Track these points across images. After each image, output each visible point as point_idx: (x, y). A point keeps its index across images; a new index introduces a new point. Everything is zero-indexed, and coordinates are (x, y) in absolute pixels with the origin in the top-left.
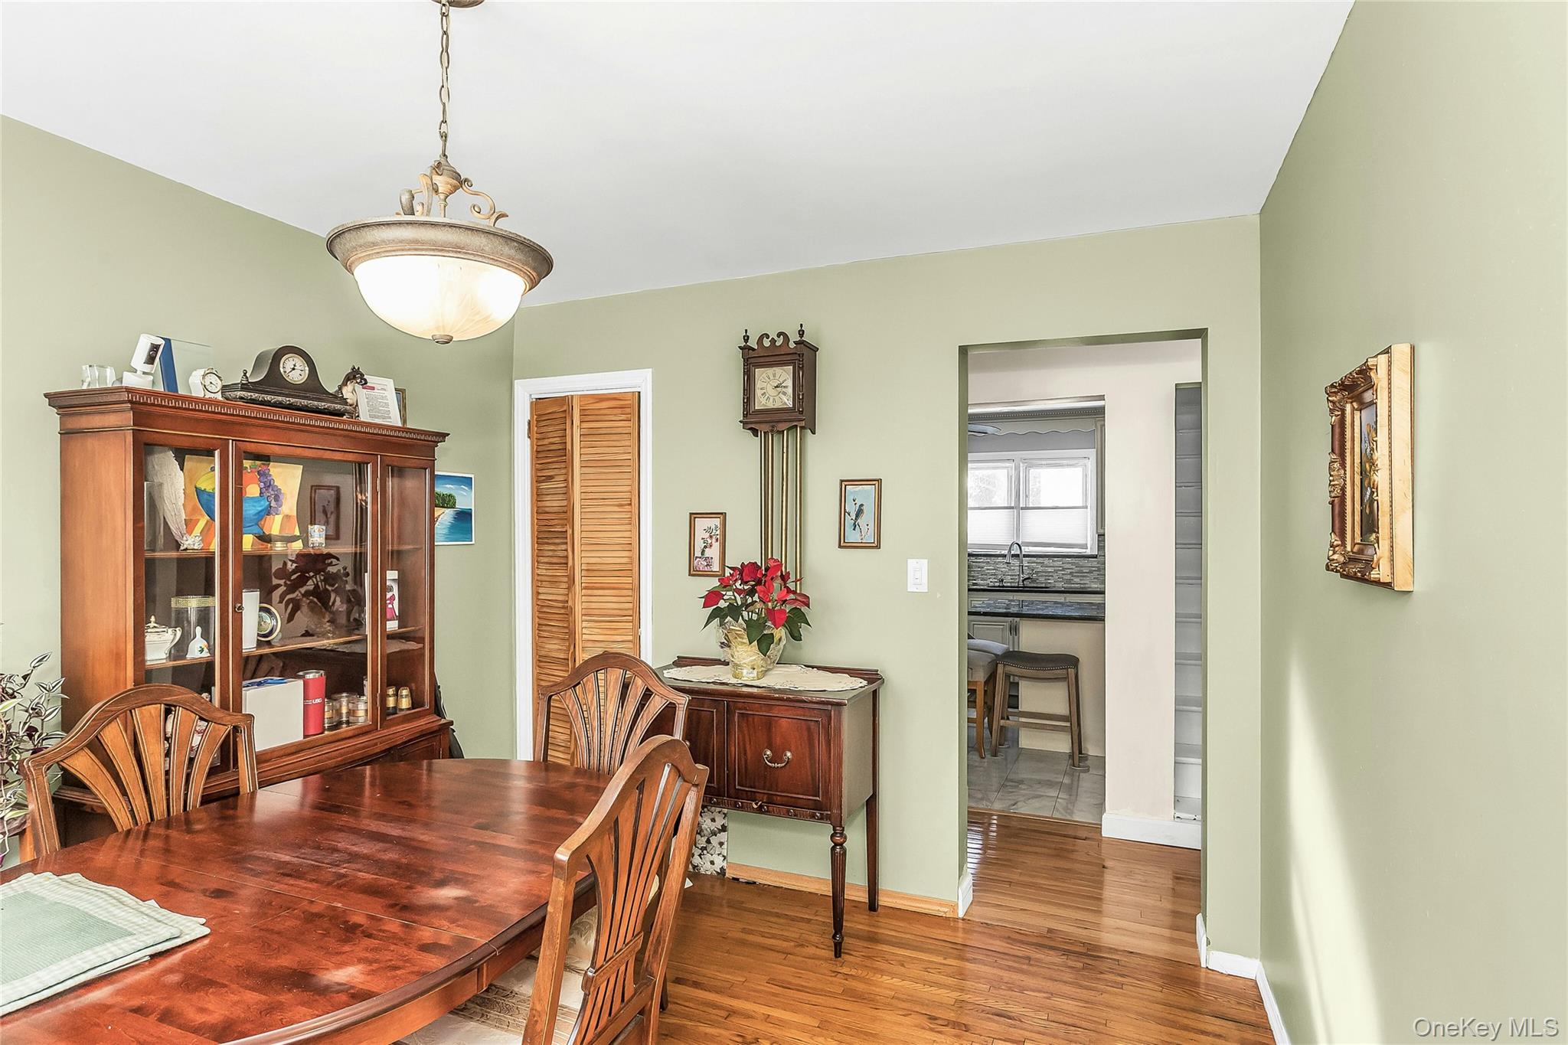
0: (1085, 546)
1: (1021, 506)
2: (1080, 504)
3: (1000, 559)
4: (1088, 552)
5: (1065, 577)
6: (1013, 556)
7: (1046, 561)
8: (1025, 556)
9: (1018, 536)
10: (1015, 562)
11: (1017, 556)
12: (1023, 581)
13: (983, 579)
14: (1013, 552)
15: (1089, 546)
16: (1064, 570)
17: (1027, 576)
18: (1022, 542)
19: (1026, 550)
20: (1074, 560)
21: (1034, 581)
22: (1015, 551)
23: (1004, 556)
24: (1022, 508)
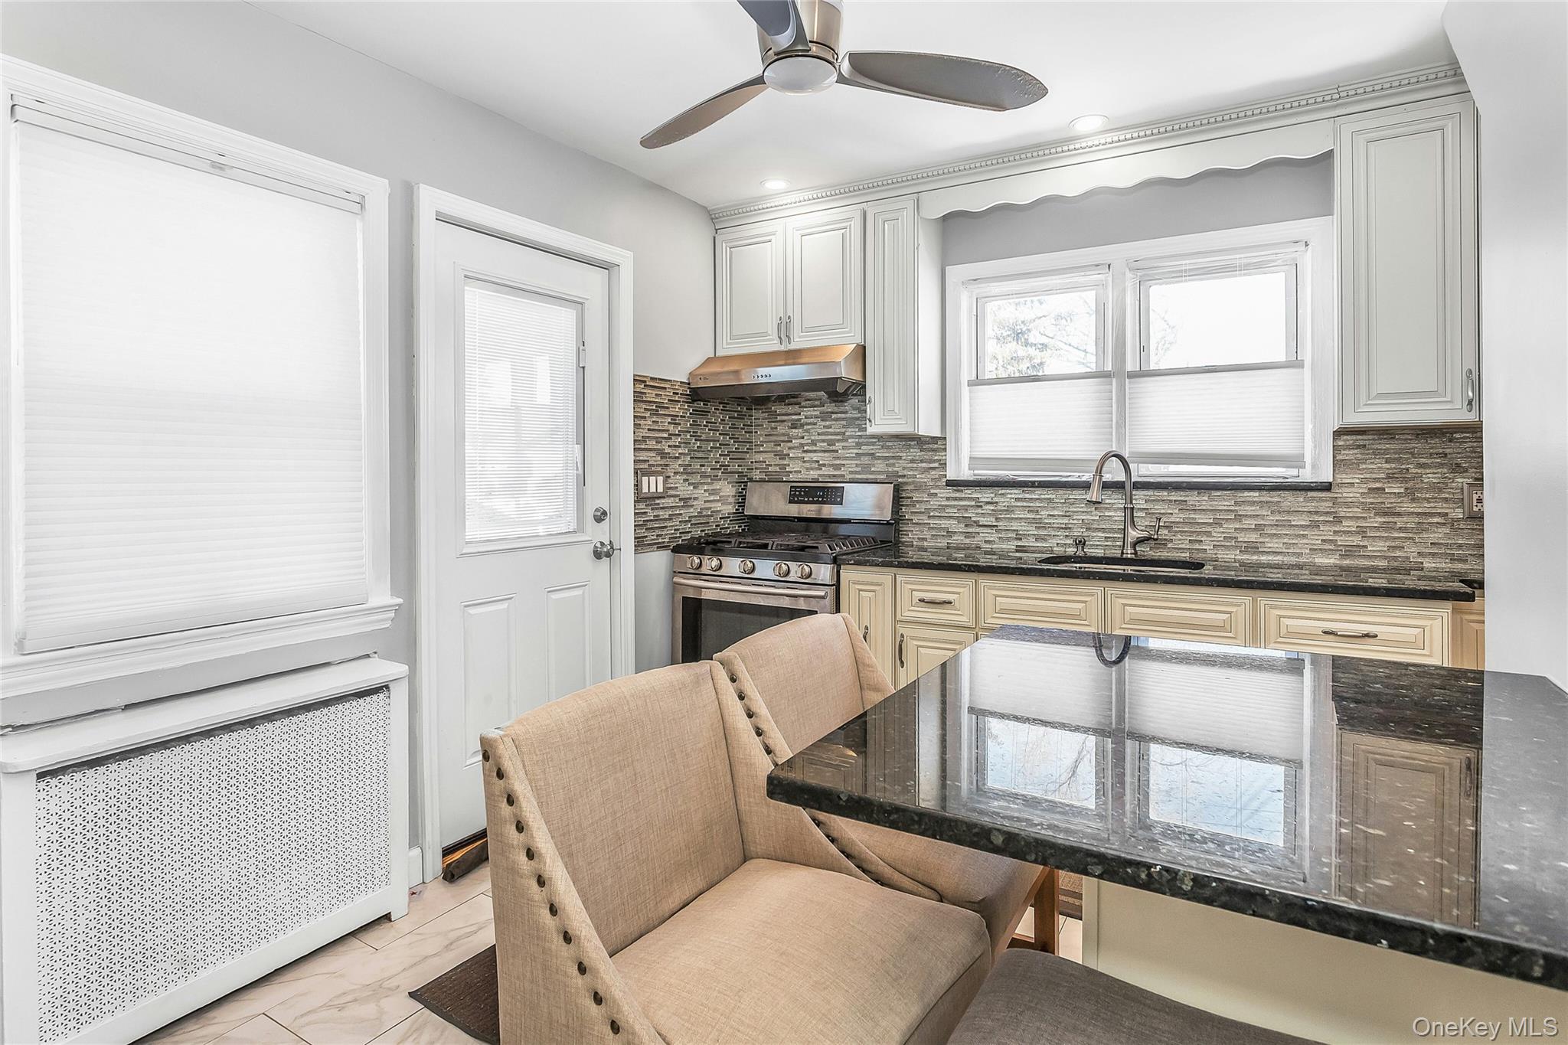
0: (1297, 461)
1: (1129, 368)
2: (1281, 357)
3: (1077, 494)
4: (1307, 476)
5: (1242, 537)
6: (1106, 486)
7: (1192, 498)
8: (1137, 486)
9: (1121, 438)
10: (1115, 500)
11: (1118, 486)
12: (1134, 545)
13: (1038, 538)
14: (1107, 477)
15: (1308, 459)
16: (1239, 518)
17: (1145, 534)
18: (1133, 454)
19: (1143, 471)
20: (1266, 497)
21: (1160, 543)
22: (1114, 472)
23: (1086, 486)
24: (1132, 375)
